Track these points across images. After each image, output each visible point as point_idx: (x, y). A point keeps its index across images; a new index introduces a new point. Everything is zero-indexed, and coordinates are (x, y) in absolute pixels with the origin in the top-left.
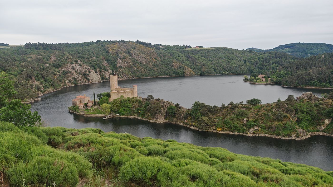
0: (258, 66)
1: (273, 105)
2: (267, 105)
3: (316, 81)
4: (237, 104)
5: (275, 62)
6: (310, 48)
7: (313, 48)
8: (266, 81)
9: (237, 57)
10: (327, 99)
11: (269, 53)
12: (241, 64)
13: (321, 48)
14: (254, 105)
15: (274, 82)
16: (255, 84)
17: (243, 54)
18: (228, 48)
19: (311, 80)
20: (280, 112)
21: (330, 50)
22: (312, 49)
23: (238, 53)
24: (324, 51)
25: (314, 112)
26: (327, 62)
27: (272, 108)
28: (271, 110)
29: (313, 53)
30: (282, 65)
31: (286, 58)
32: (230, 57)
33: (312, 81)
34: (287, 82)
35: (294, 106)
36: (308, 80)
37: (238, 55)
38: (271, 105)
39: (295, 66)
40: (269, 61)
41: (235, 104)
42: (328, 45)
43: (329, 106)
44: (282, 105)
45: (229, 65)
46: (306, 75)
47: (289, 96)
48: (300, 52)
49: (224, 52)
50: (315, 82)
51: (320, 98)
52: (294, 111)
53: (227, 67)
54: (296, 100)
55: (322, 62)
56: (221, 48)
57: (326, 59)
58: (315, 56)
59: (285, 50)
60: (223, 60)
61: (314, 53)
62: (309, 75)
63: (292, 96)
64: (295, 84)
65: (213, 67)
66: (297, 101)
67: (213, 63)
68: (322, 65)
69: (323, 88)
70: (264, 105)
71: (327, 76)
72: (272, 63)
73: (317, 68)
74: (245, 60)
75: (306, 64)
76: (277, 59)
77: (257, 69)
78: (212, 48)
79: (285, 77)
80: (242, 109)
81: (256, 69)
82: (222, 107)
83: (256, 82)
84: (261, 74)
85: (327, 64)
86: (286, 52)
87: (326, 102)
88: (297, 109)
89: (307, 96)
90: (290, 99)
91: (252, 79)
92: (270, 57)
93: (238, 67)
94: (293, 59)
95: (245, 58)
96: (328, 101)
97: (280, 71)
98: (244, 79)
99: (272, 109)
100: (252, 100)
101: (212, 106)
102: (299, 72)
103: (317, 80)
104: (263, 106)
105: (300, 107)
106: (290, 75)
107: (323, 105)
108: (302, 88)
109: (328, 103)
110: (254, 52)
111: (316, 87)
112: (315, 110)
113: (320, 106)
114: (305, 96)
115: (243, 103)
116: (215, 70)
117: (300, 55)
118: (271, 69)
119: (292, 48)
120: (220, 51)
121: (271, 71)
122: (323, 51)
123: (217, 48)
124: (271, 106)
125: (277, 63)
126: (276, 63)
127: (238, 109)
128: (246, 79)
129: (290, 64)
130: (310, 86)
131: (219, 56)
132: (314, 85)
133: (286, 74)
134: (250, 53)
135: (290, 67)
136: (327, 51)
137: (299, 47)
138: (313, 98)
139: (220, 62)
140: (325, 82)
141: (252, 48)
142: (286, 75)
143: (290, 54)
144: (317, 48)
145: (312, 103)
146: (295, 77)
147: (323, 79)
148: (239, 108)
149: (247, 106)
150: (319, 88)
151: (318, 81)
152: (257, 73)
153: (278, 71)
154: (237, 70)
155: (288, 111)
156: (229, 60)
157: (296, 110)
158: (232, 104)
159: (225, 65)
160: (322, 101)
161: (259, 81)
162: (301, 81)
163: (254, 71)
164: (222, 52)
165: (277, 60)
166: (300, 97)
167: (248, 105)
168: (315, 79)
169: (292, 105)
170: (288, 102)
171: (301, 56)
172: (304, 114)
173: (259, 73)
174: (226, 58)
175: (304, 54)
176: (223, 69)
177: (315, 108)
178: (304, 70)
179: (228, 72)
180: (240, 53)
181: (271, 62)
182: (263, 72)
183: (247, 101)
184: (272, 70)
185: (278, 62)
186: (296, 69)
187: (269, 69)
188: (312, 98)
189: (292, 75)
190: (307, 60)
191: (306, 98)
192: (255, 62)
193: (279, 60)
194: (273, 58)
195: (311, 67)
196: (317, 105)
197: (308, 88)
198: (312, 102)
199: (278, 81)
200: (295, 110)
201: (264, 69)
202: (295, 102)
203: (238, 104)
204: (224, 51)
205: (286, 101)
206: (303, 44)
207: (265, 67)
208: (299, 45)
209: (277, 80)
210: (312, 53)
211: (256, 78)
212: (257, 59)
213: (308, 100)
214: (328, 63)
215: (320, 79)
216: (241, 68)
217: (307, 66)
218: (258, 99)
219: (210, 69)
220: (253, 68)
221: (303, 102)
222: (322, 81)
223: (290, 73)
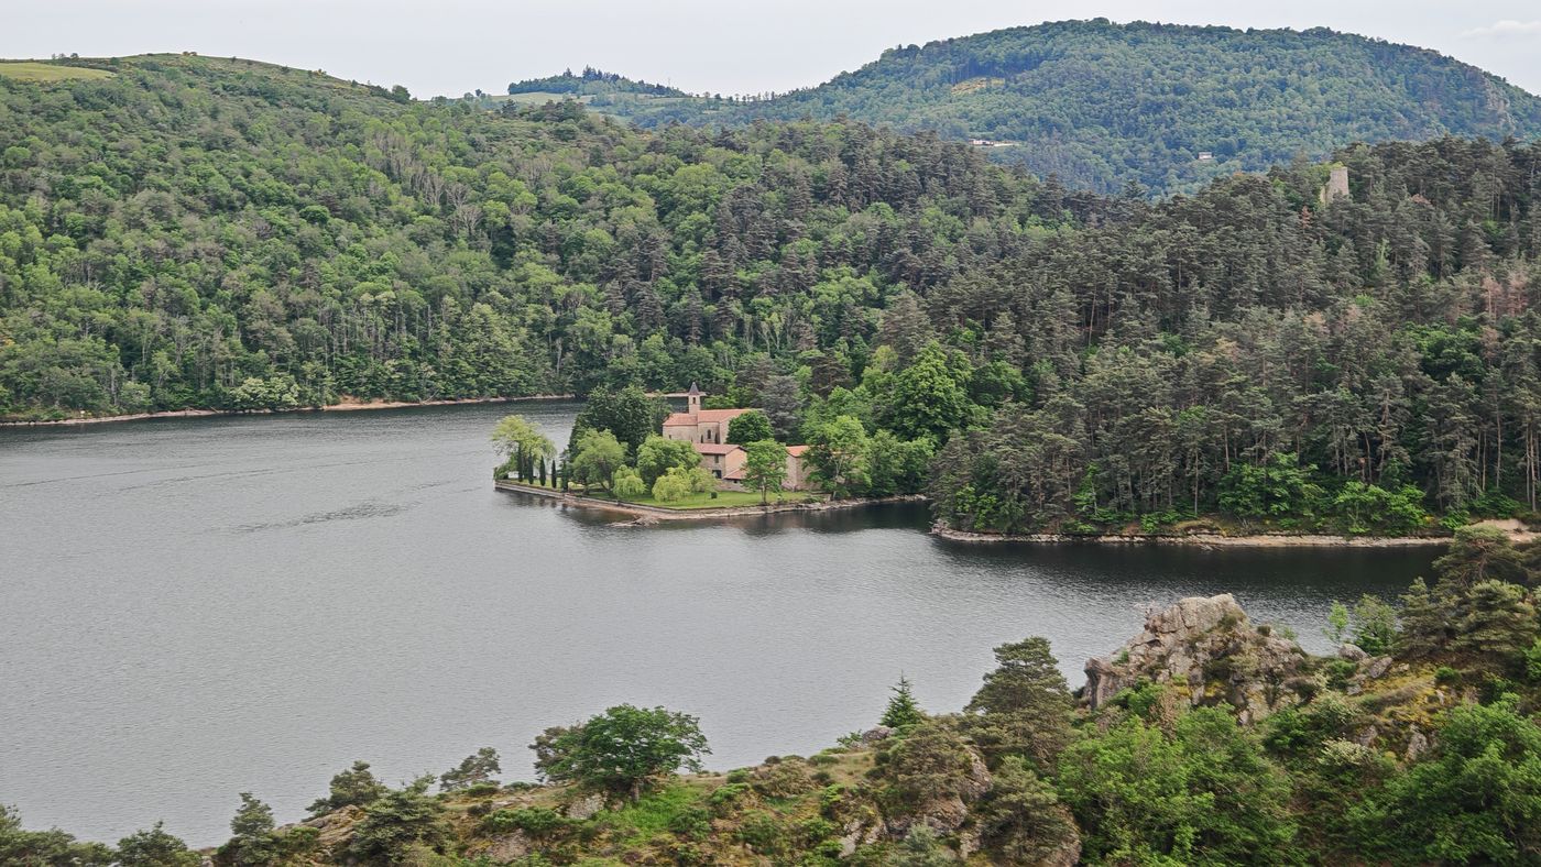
0: (655, 293)
1: (844, 778)
2: (772, 784)
3: (1283, 460)
4: (419, 789)
5: (850, 250)
6: (1210, 83)
7: (1238, 87)
8: (759, 476)
9: (405, 192)
10: (1387, 660)
11: (782, 146)
12: (452, 278)
13: (1316, 86)
14: (619, 788)
15: (855, 496)
16: (639, 527)
17: (472, 155)
18: (285, 70)
19: (1237, 446)
20: (917, 847)
21: (1408, 104)
22: (1231, 93)
23: (409, 141)
24: (1348, 119)
25: (1272, 826)
26: (1383, 248)
27: (829, 812)
28: (817, 839)
29: (1242, 144)
30: (931, 282)
31: (962, 198)
32: (323, 185)
33: (1247, 468)
34: (987, 478)
35: (1069, 771)
36: (1205, 449)
37: (416, 156)
38: (812, 771)
39: (1065, 297)
40: (783, 238)
41: (396, 797)
42: (1383, 54)
43: (1417, 744)
44: (940, 764)
45: (310, 294)
46: (1180, 399)
47: (1006, 652)
48: (1107, 123)
49: (241, 126)
50: (1276, 475)
51: (1319, 663)
52: (1070, 821)
53: (280, 310)
54: (1080, 693)
55: (1332, 248)
56: (194, 67)
57: (1366, 208)
58: (1260, 176)
59: (950, 108)
60: (238, 229)
61: (1257, 134)
62: (1213, 394)
63: (1036, 649)
64: (1072, 506)
65: (104, 317)
66: (1093, 703)
67: (104, 265)
68: (1329, 275)
69: (1359, 542)
70: (736, 778)
71: (1387, 402)
72: (822, 261)
73: (1290, 315)
74: (508, 227)
75: (1173, 274)
76: (867, 218)
77: (655, 340)
78: (74, 61)
79: (963, 425)
80: (479, 845)
81: (639, 339)
82: (234, 846)
83: (649, 495)
84: (694, 397)
85: (1383, 262)
86: (964, 124)
87: (1384, 702)
88: (1097, 803)
89: (1191, 648)
90: (1014, 691)
91: (599, 465)
92: (791, 183)
93: (423, 313)
94: (1042, 206)
95: (503, 207)
96: (1398, 681)
97: (907, 355)
98: (505, 468)
99: (829, 825)
100: (596, 726)
101: (113, 845)
102: (1107, 365)
103: (1294, 456)
104: (723, 789)
105: (1127, 780)
106: (1017, 395)
107: (1349, 730)
108: (1151, 545)
109: (1402, 710)
110: (607, 123)
111: (1293, 530)
112: (1284, 803)
113: (1328, 752)
114: (1167, 640)
115: (493, 776)
116: (132, 354)
117: (1108, 157)
118: (809, 333)
119: (1027, 78)
120: (179, 105)
121: (803, 362)
122: (1339, 119)
123: (151, 63)
124: (822, 790)
125: (875, 255)
126: (860, 260)
127: (440, 850)
128: (523, 464)
129: (1008, 275)
130: (1233, 517)
131: (172, 171)
132: (1269, 505)
133: (979, 390)
134: (562, 136)
135: (1015, 309)
136: (1375, 118)
137: (1094, 66)
138: (1254, 657)
139: (196, 255)
140: (1373, 477)
141: (578, 73)
142: (975, 407)
143: (1009, 152)
144: (1283, 85)
145: (1244, 716)
146: (1066, 429)
147: (1353, 436)
148: (450, 845)
149: (544, 802)
150: (1324, 541)
151: (1302, 463)
152: (653, 383)
153: (883, 353)
154: (414, 354)
155: (1006, 828)
156: (308, 230)
157: (1089, 812)
158: (360, 799)
159: (263, 295)
160: (1343, 687)
161: (672, 480)
162: (1133, 466)
163: (614, 362)
164: (209, 126)
165: (870, 220)
166: (1126, 659)
167: (558, 797)
168: (1270, 438)
169: (1041, 760)
170: (994, 731)
171: (1118, 171)
172: (1168, 851)
173: (679, 379)
174: (268, 200)
175: (1157, 151)
176: (236, 340)
177: (1278, 777)
178: (1160, 340)
179: (300, 376)
180: (441, 138)
181: (803, 246)
182: (721, 373)
183: (540, 745)
184: (827, 340)
185: (884, 241)
186: (1075, 334)
187: (790, 335)
188: (1238, 659)
189: (1035, 405)
190: (1186, 226)
191: (1181, 664)
192: (628, 244)
193: (893, 223)
194: (822, 194)
195: (1223, 307)
196: (1298, 741)
197: (1217, 549)
198: (1245, 706)
199: (897, 478)
200: (1079, 819)
201: (729, 330)
202: (1074, 715)
203: (433, 791)
204: (232, 109)
205: (980, 713)
206: (1136, 42)
207: (735, 307)
208: (1094, 49)
209: (879, 463)
210: (1232, 139)
211: (646, 451)
212: (646, 210)
213: (1200, 692)
214: (1391, 258)
215: (1324, 442)
216: (457, 323)
217: (1182, 291)
218: (671, 709)
219: (66, 343)
220: (603, 326)
221: (1148, 709)
222: (1349, 459)
223: (1021, 382)
